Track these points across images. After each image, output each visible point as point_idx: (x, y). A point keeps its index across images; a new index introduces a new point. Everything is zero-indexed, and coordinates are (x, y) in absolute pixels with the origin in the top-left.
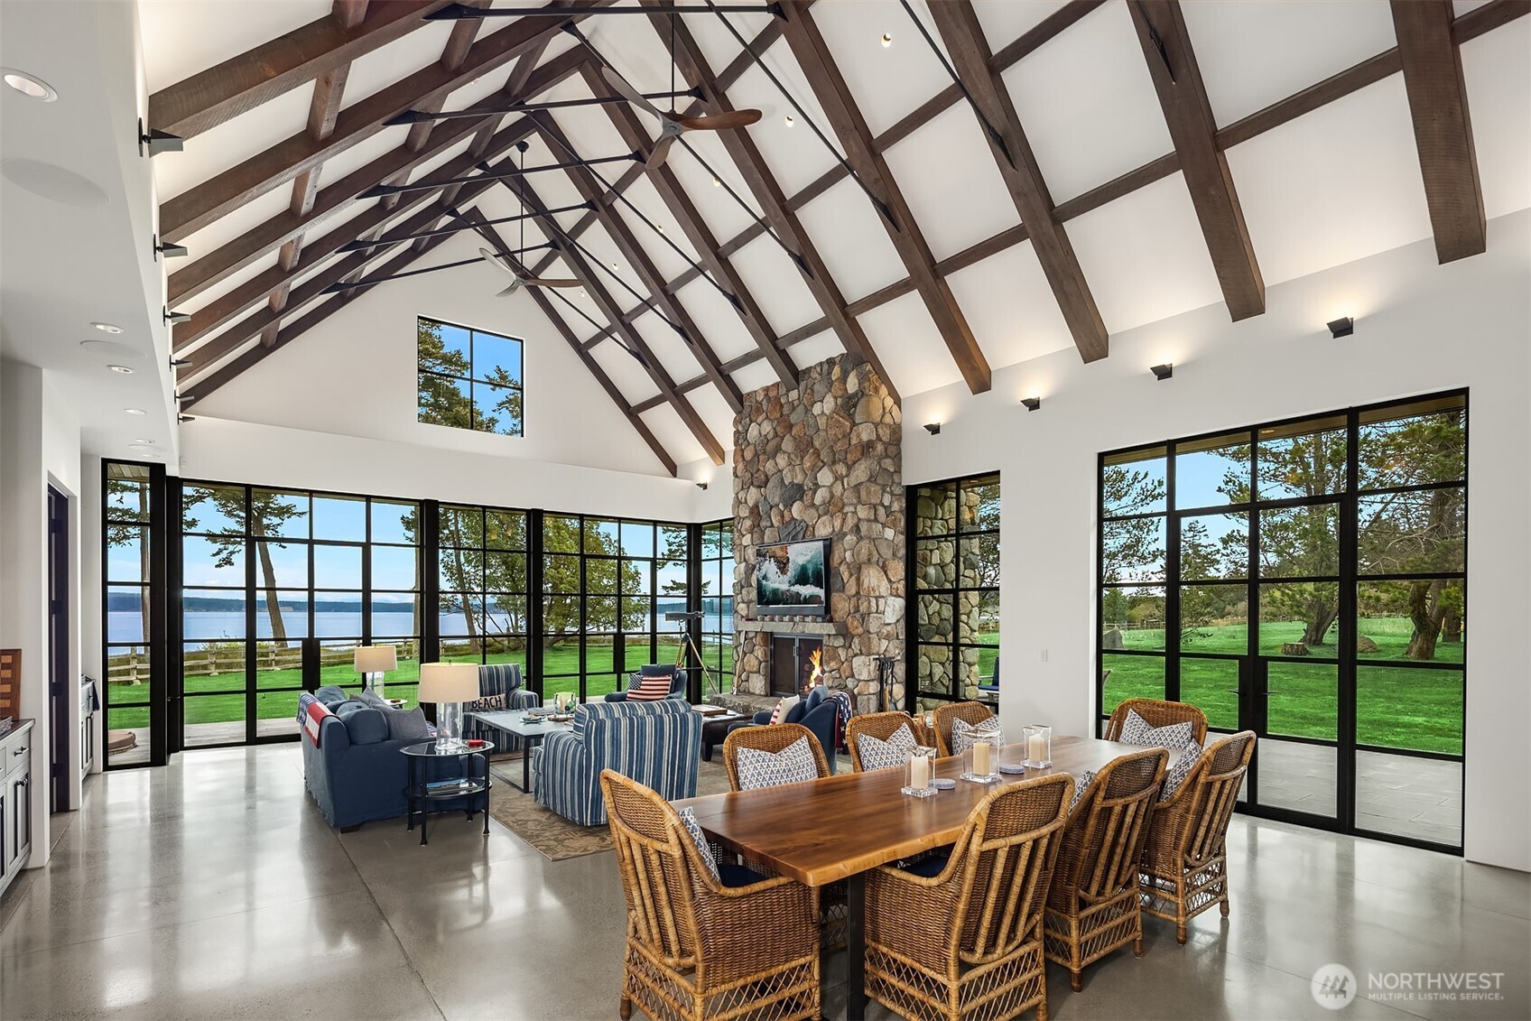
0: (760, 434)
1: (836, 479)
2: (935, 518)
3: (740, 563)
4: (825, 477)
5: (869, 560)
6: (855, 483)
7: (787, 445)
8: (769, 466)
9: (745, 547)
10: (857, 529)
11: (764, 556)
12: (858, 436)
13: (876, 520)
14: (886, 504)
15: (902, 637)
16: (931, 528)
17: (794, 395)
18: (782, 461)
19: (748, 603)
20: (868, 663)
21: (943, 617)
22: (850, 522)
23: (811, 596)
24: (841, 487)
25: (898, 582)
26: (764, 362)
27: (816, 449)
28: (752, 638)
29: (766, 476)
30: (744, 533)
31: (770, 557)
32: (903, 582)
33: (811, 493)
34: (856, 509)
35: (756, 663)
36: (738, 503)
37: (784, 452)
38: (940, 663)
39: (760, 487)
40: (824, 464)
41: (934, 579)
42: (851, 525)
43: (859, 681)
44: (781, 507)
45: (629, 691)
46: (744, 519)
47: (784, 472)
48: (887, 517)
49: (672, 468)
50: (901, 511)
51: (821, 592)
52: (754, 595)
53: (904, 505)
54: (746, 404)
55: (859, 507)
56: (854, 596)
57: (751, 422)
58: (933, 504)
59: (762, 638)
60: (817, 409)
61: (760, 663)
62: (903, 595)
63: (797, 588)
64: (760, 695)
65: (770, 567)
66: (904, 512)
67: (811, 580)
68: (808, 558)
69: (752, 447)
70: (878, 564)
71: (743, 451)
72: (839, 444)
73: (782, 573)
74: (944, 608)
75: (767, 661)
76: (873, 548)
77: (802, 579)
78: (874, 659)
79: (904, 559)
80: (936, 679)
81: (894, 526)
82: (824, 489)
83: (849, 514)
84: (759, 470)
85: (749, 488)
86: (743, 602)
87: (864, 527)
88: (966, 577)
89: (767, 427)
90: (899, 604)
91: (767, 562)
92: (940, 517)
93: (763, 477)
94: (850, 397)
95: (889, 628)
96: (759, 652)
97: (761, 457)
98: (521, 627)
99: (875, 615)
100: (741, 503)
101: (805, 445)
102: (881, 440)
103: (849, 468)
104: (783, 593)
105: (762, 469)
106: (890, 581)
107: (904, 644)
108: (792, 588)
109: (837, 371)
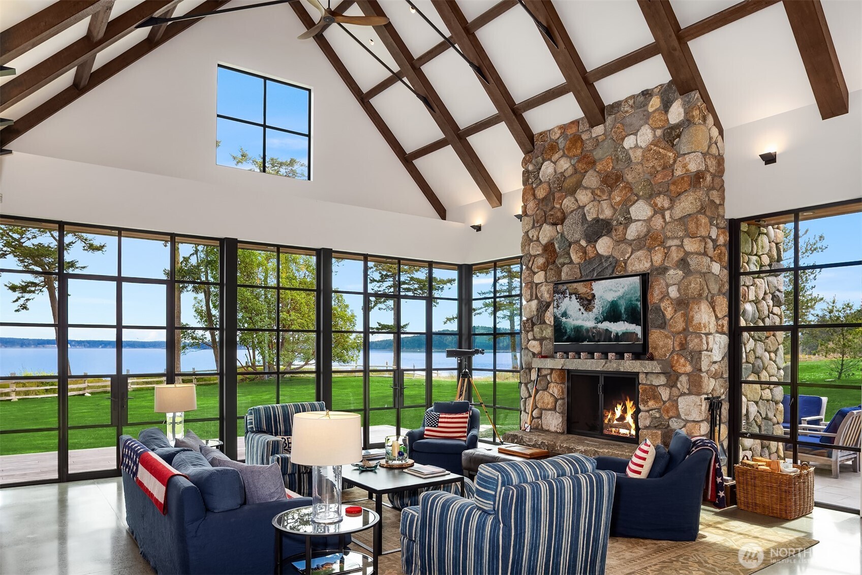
0: (555, 172)
1: (655, 213)
2: (750, 254)
3: (531, 300)
4: (640, 210)
5: (700, 295)
6: (680, 216)
7: (591, 180)
8: (568, 203)
9: (537, 284)
10: (683, 263)
11: (563, 293)
12: (685, 166)
13: (705, 254)
14: (714, 237)
15: (726, 375)
16: (747, 263)
17: (599, 130)
18: (583, 197)
19: (541, 340)
20: (699, 403)
21: (757, 355)
22: (675, 255)
23: (624, 334)
24: (661, 220)
25: (723, 318)
26: (570, 98)
27: (628, 183)
28: (546, 376)
29: (563, 213)
30: (536, 270)
31: (571, 294)
32: (727, 319)
33: (621, 228)
34: (682, 242)
35: (551, 400)
36: (527, 240)
37: (586, 188)
38: (754, 402)
39: (555, 224)
40: (639, 198)
41: (751, 317)
42: (676, 259)
43: (687, 421)
44: (583, 243)
45: (426, 428)
46: (535, 256)
47: (586, 209)
48: (714, 251)
49: (442, 212)
50: (724, 245)
51: (637, 329)
52: (549, 332)
53: (728, 239)
54: (538, 143)
55: (686, 241)
56: (679, 333)
57: (544, 161)
58: (750, 240)
59: (559, 376)
60: (629, 142)
61: (556, 400)
62: (727, 332)
63: (606, 325)
64: (556, 432)
65: (571, 305)
66: (728, 246)
67: (624, 316)
68: (620, 293)
69: (545, 186)
70: (707, 299)
71: (533, 190)
72: (659, 176)
73: (586, 310)
74: (758, 345)
75: (563, 399)
76: (704, 283)
77: (613, 314)
78: (706, 399)
79: (728, 294)
80: (751, 418)
81: (720, 260)
82: (639, 223)
83: (673, 248)
84: (553, 208)
85: (541, 226)
86: (534, 339)
87: (693, 262)
88: (774, 314)
89: (564, 165)
90: (723, 340)
91: (567, 299)
92: (755, 253)
93: (559, 214)
94: (674, 128)
95: (716, 366)
96: (555, 389)
97: (557, 195)
98: (259, 362)
99: (705, 352)
100: (531, 241)
101: (611, 181)
102: (709, 171)
103: (672, 201)
104: (588, 330)
105: (558, 206)
106: (716, 317)
107: (728, 383)
108: (600, 325)
109: (655, 103)
